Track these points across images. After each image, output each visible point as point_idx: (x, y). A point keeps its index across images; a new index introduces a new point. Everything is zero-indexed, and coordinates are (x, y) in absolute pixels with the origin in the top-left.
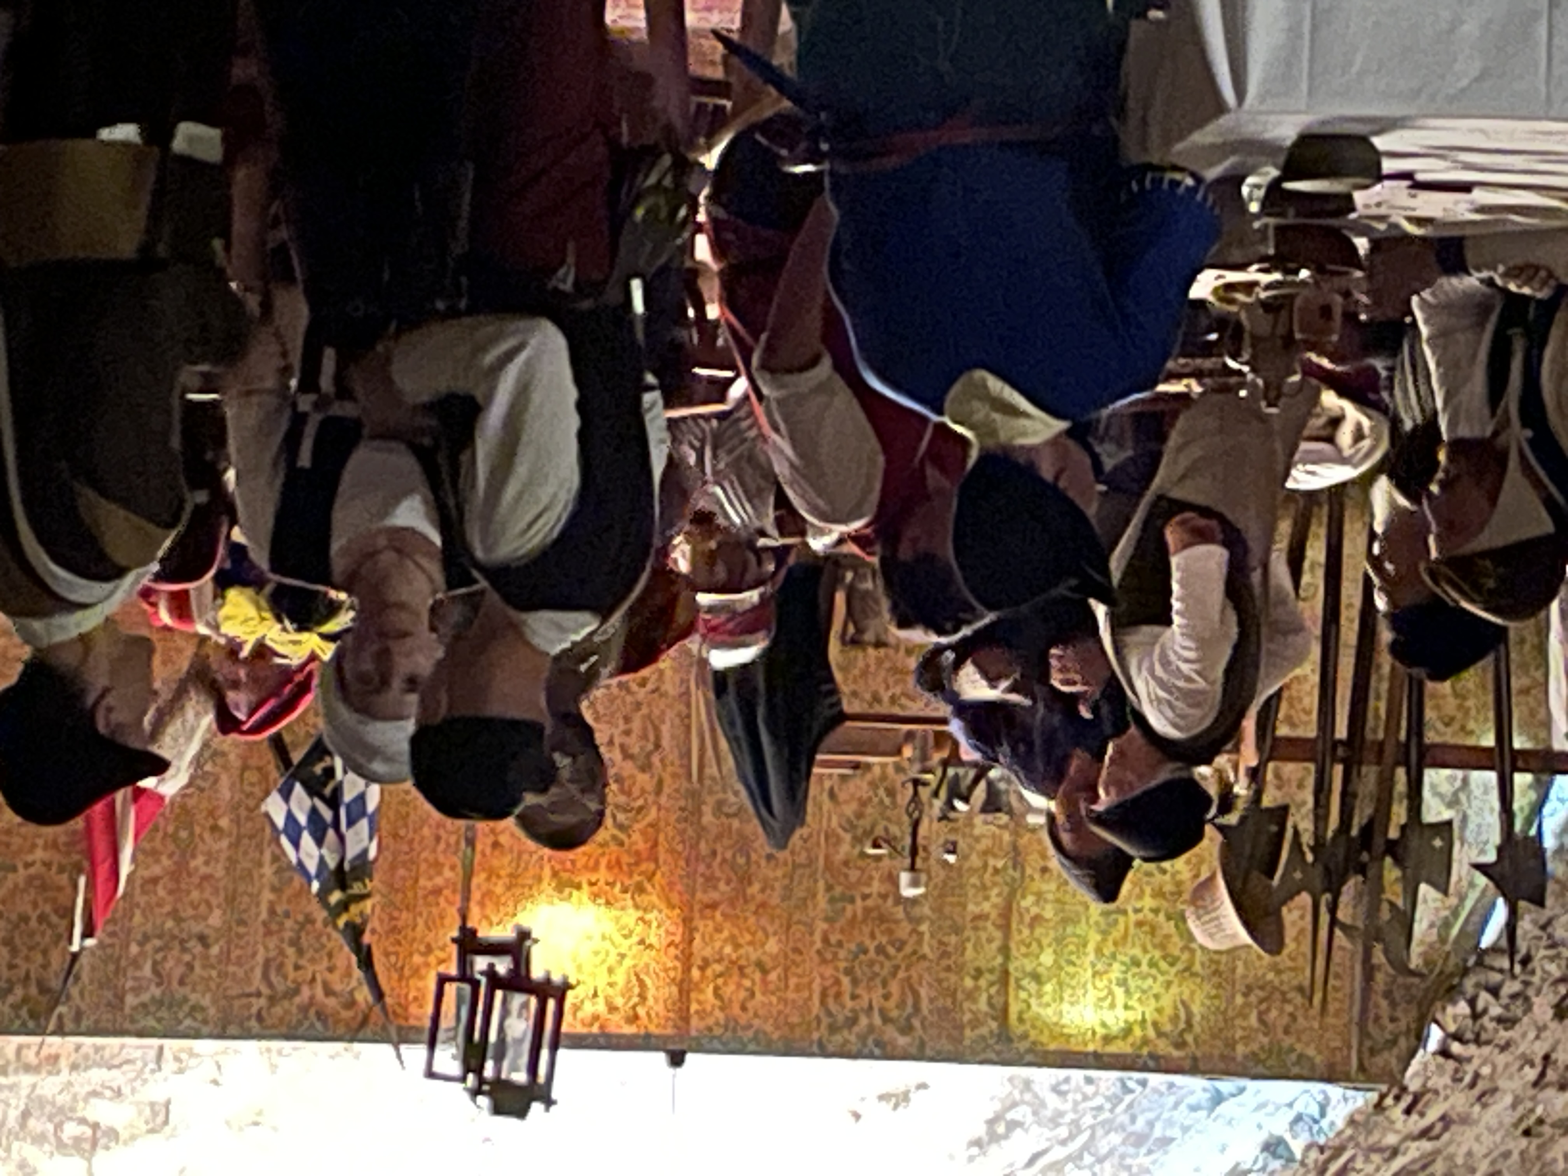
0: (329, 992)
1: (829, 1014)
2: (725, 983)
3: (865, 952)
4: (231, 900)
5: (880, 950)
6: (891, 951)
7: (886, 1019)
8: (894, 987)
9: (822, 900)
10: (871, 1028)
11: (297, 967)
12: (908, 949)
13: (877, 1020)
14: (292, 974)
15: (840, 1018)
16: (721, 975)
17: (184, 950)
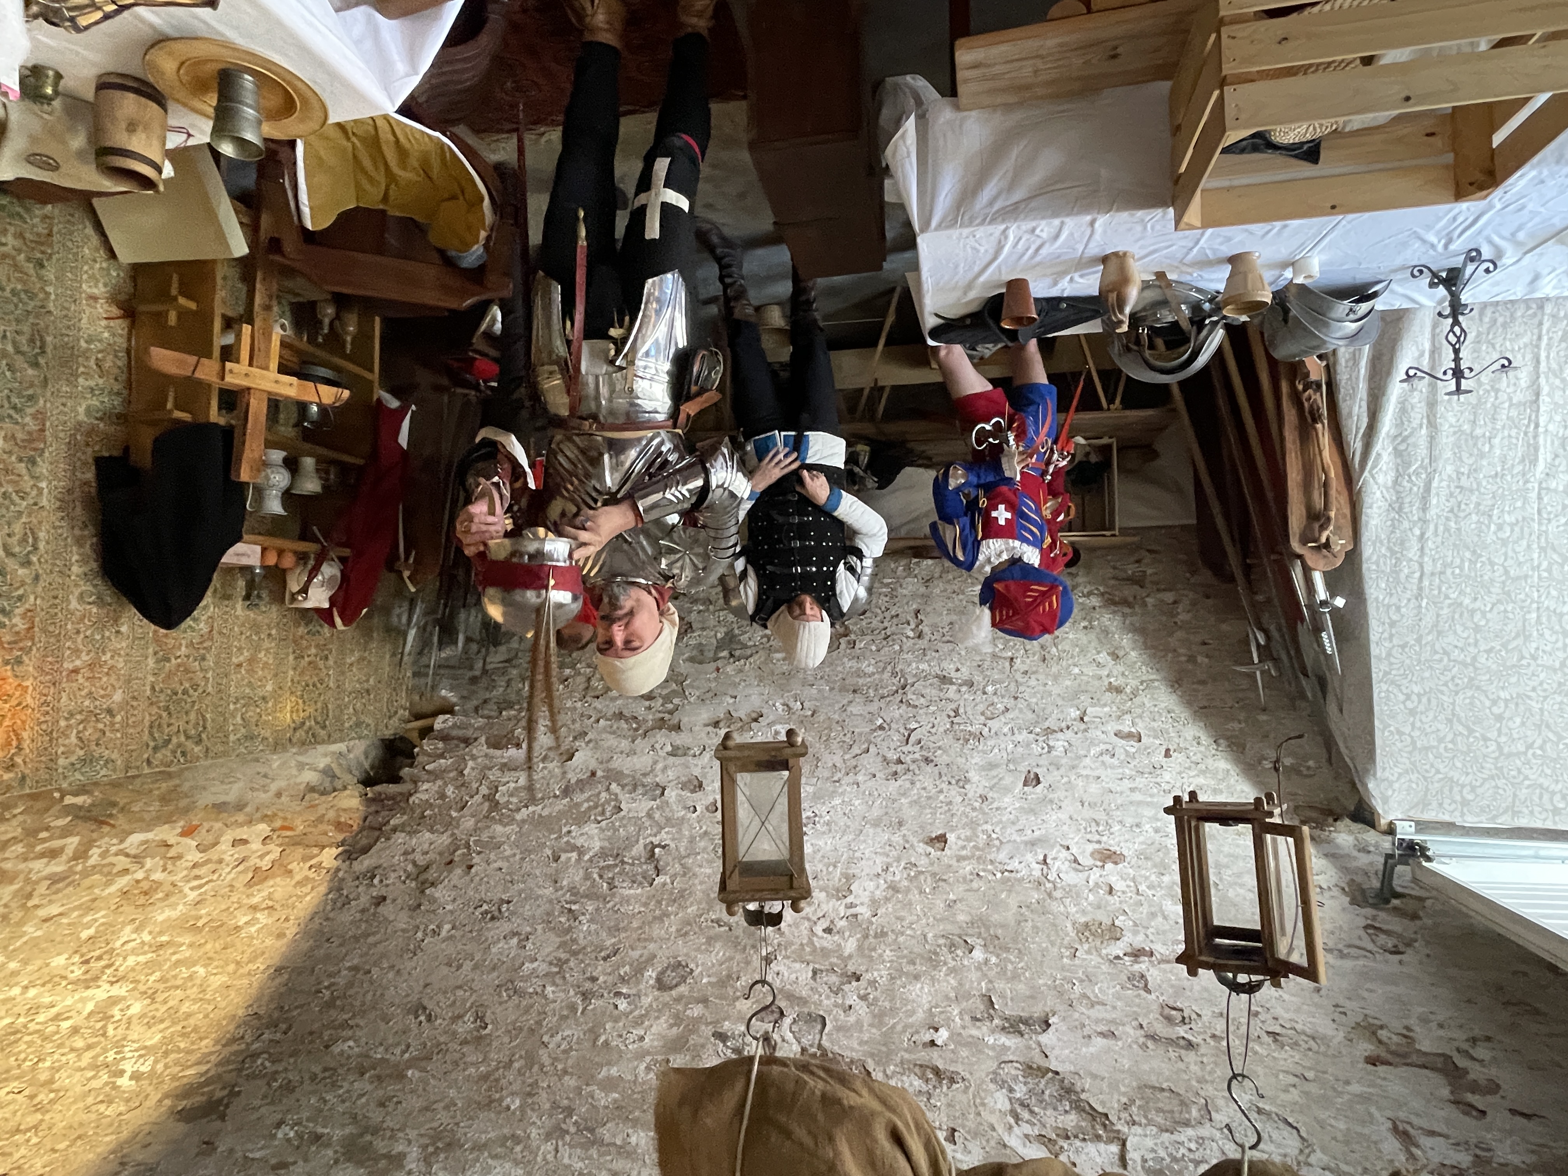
1: (154, 739)
2: (85, 728)
3: (176, 694)
5: (185, 692)
6: (191, 692)
7: (188, 737)
8: (192, 716)
9: (151, 662)
10: (179, 745)
12: (200, 690)
13: (183, 739)
15: (160, 742)
16: (82, 722)
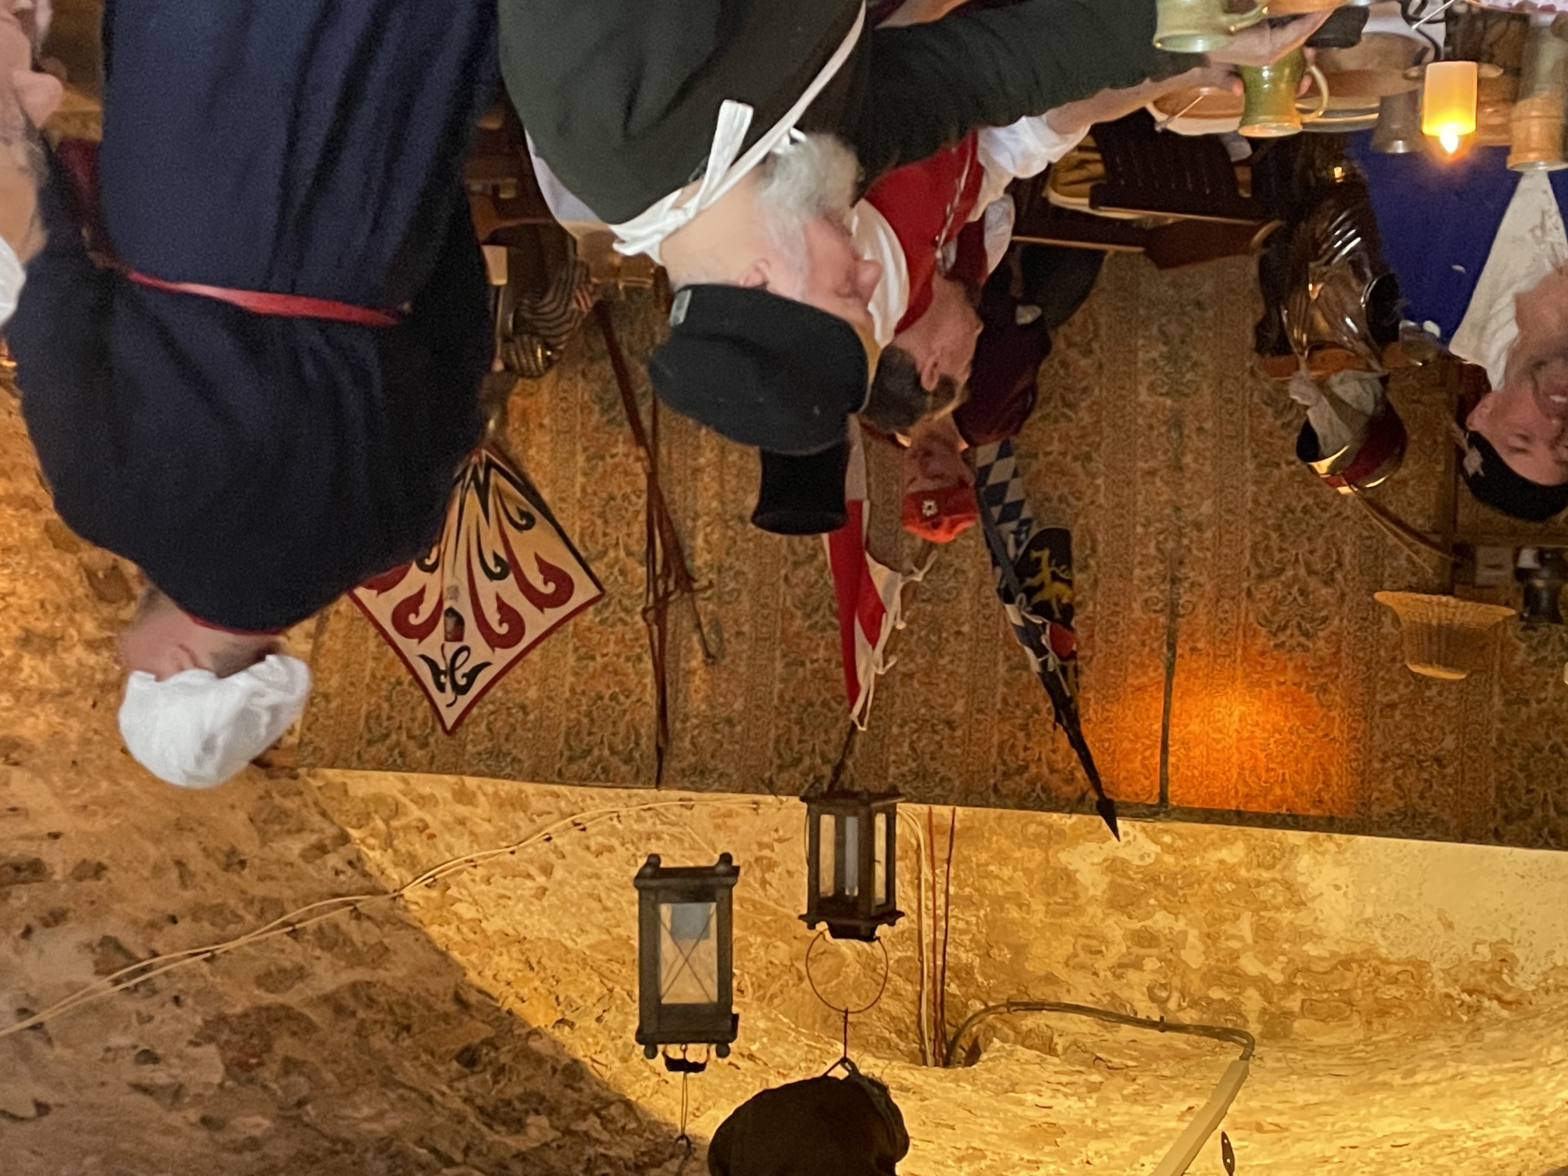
0: (1053, 771)
1: (1505, 805)
2: (1405, 775)
3: (1540, 750)
4: (972, 691)
9: (1498, 703)
10: (1546, 820)
11: (1026, 749)
13: (1552, 813)
14: (1022, 755)
15: (1516, 810)
16: (1400, 767)
17: (935, 732)
